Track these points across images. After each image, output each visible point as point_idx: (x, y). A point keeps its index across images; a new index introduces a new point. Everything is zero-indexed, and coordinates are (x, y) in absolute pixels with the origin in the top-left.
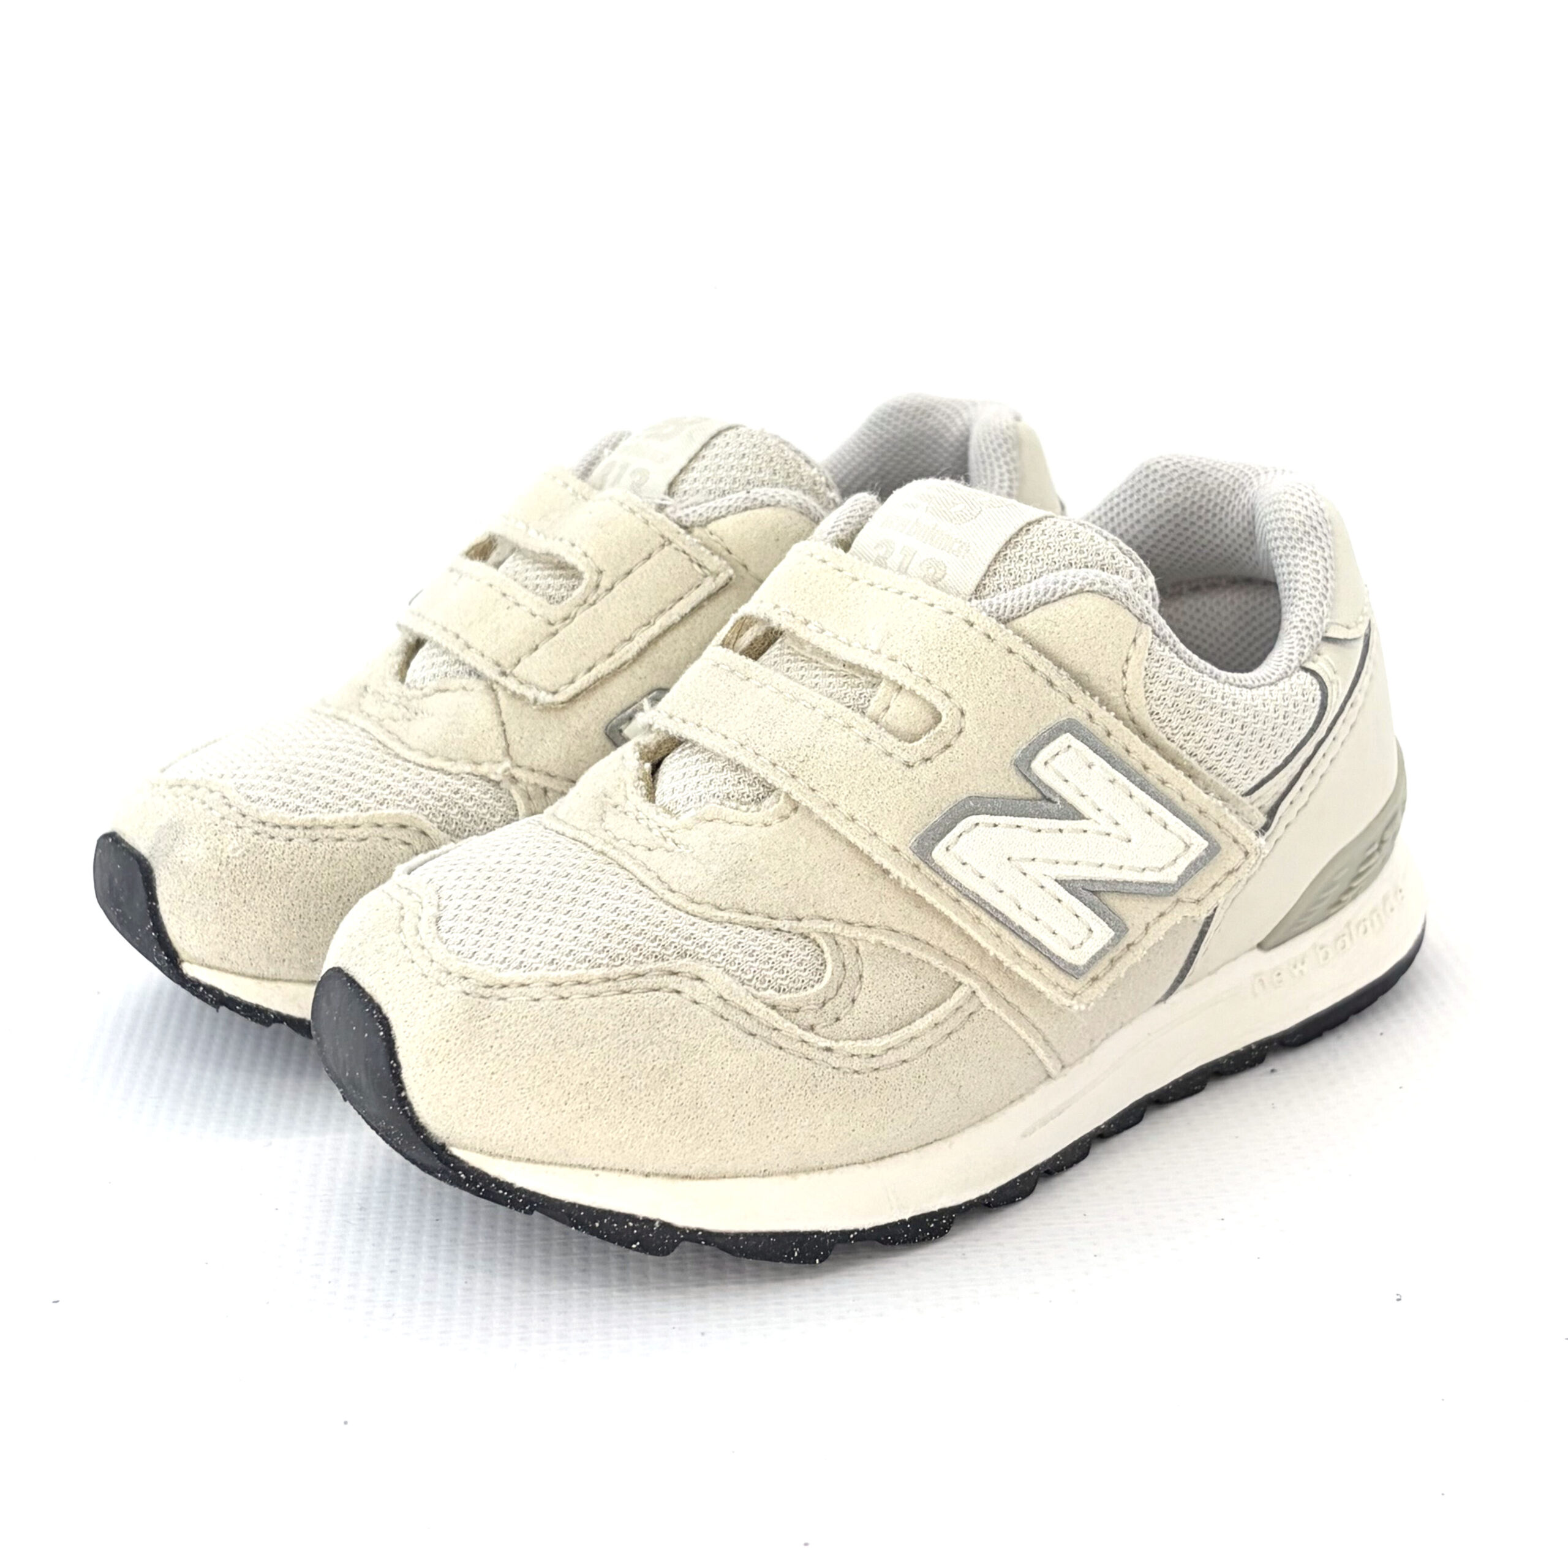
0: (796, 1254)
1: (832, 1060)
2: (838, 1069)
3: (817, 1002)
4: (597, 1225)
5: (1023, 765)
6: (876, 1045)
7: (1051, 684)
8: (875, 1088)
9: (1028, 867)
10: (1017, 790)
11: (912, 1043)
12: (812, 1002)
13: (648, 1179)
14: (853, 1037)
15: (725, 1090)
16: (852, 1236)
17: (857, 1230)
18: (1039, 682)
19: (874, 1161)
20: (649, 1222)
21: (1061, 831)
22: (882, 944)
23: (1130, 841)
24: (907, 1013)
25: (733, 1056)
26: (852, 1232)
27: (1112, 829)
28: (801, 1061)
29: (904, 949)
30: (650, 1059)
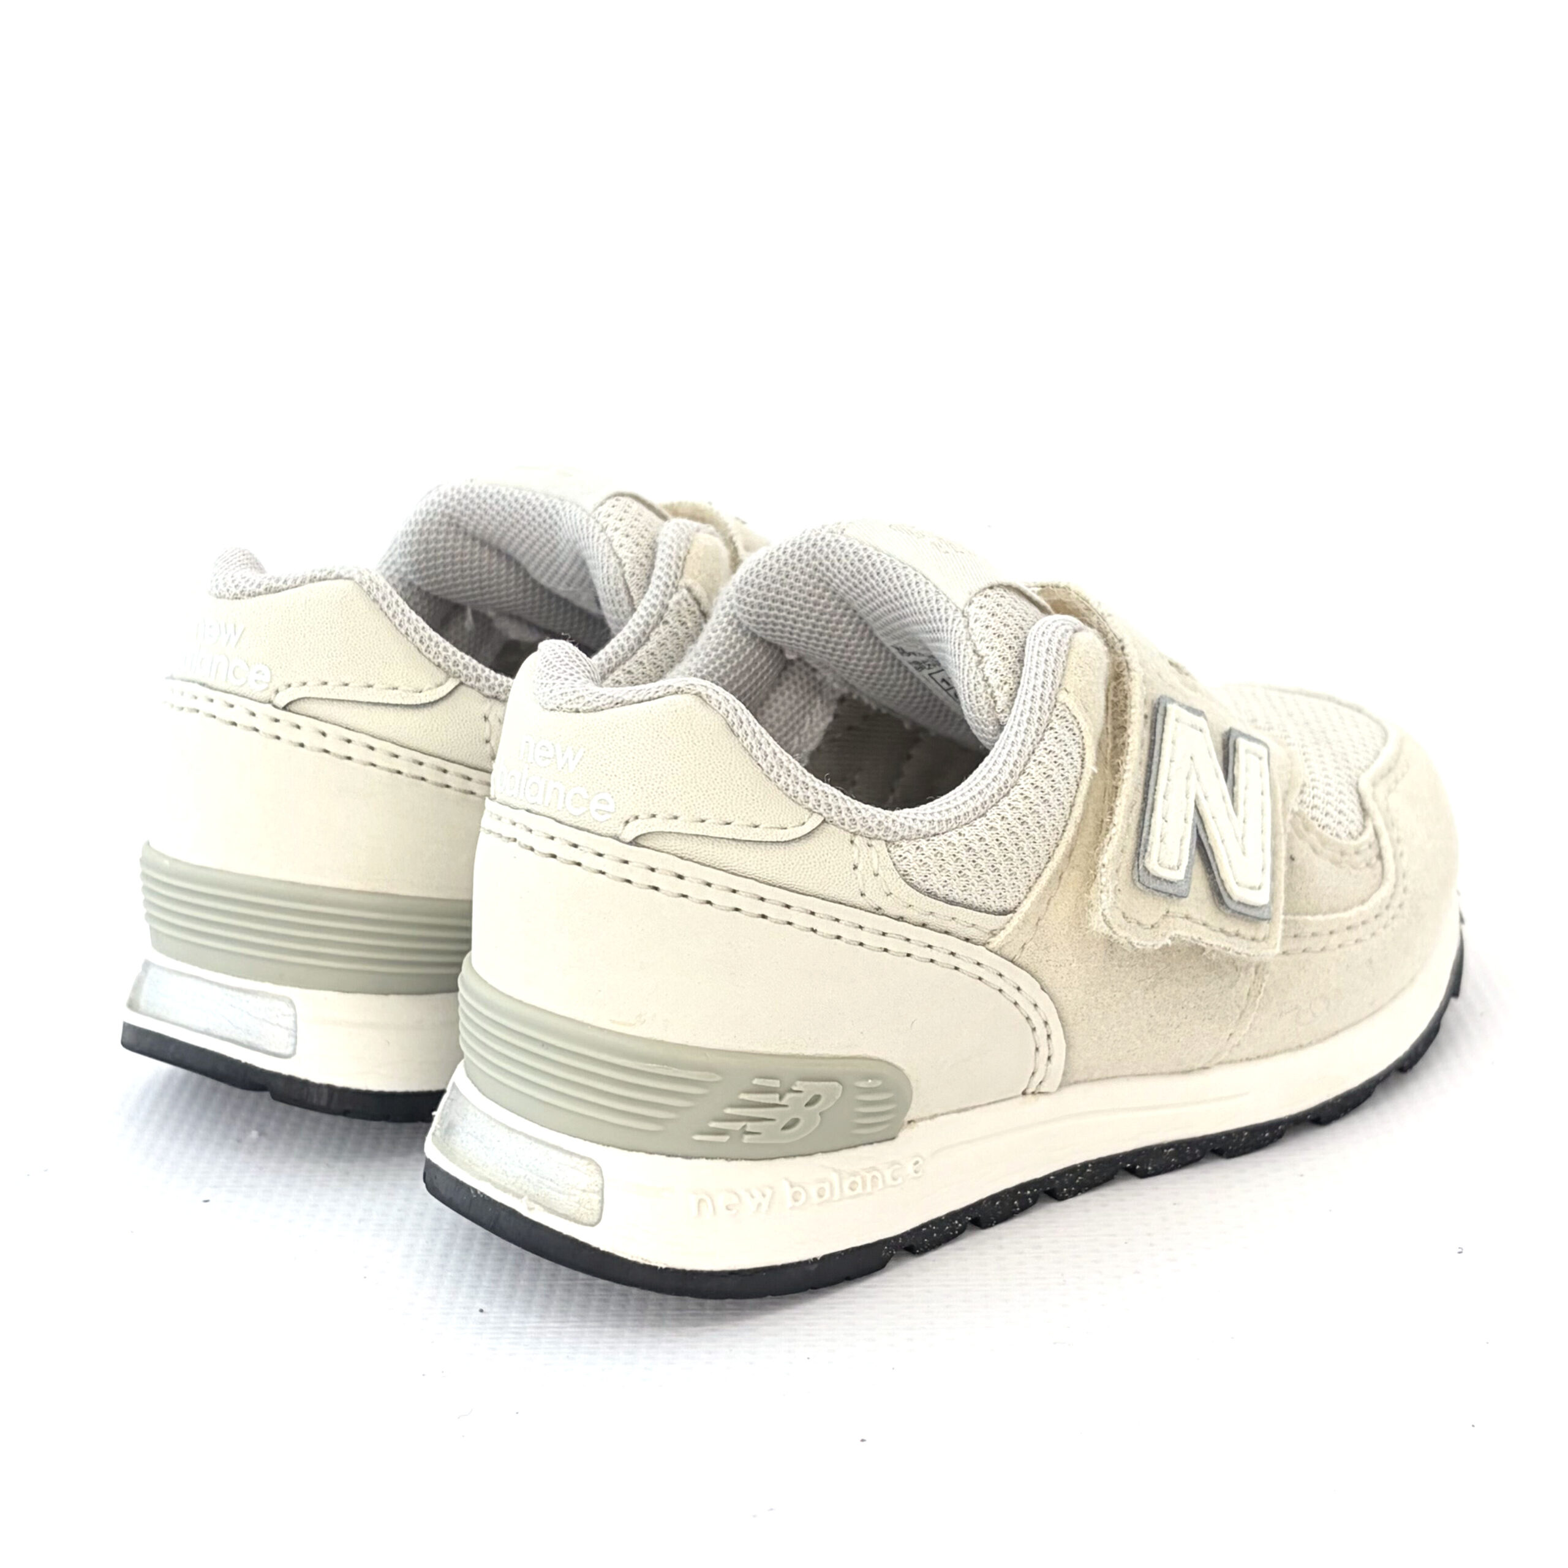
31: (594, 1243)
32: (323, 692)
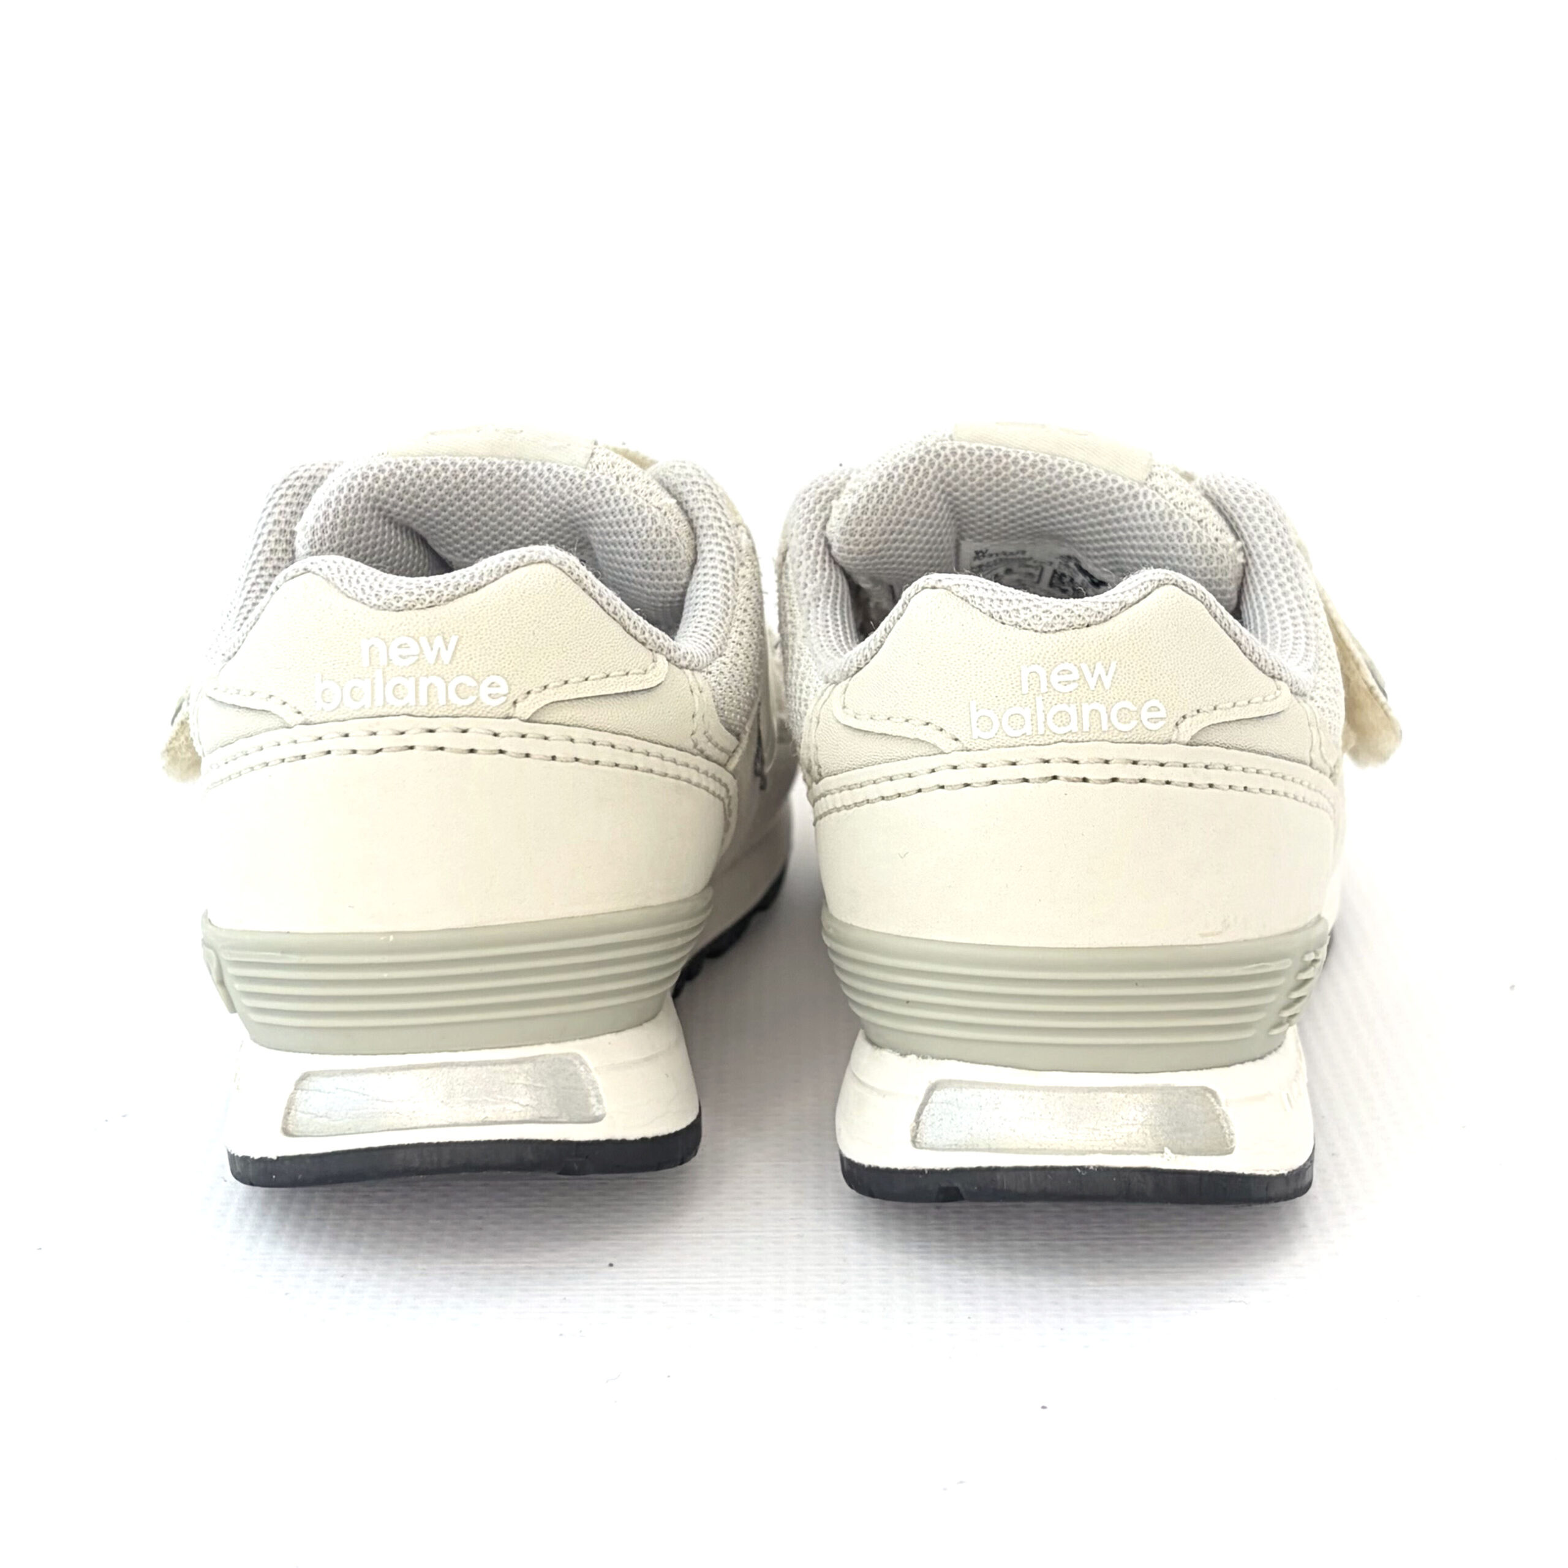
31: (1239, 1170)
32: (568, 693)
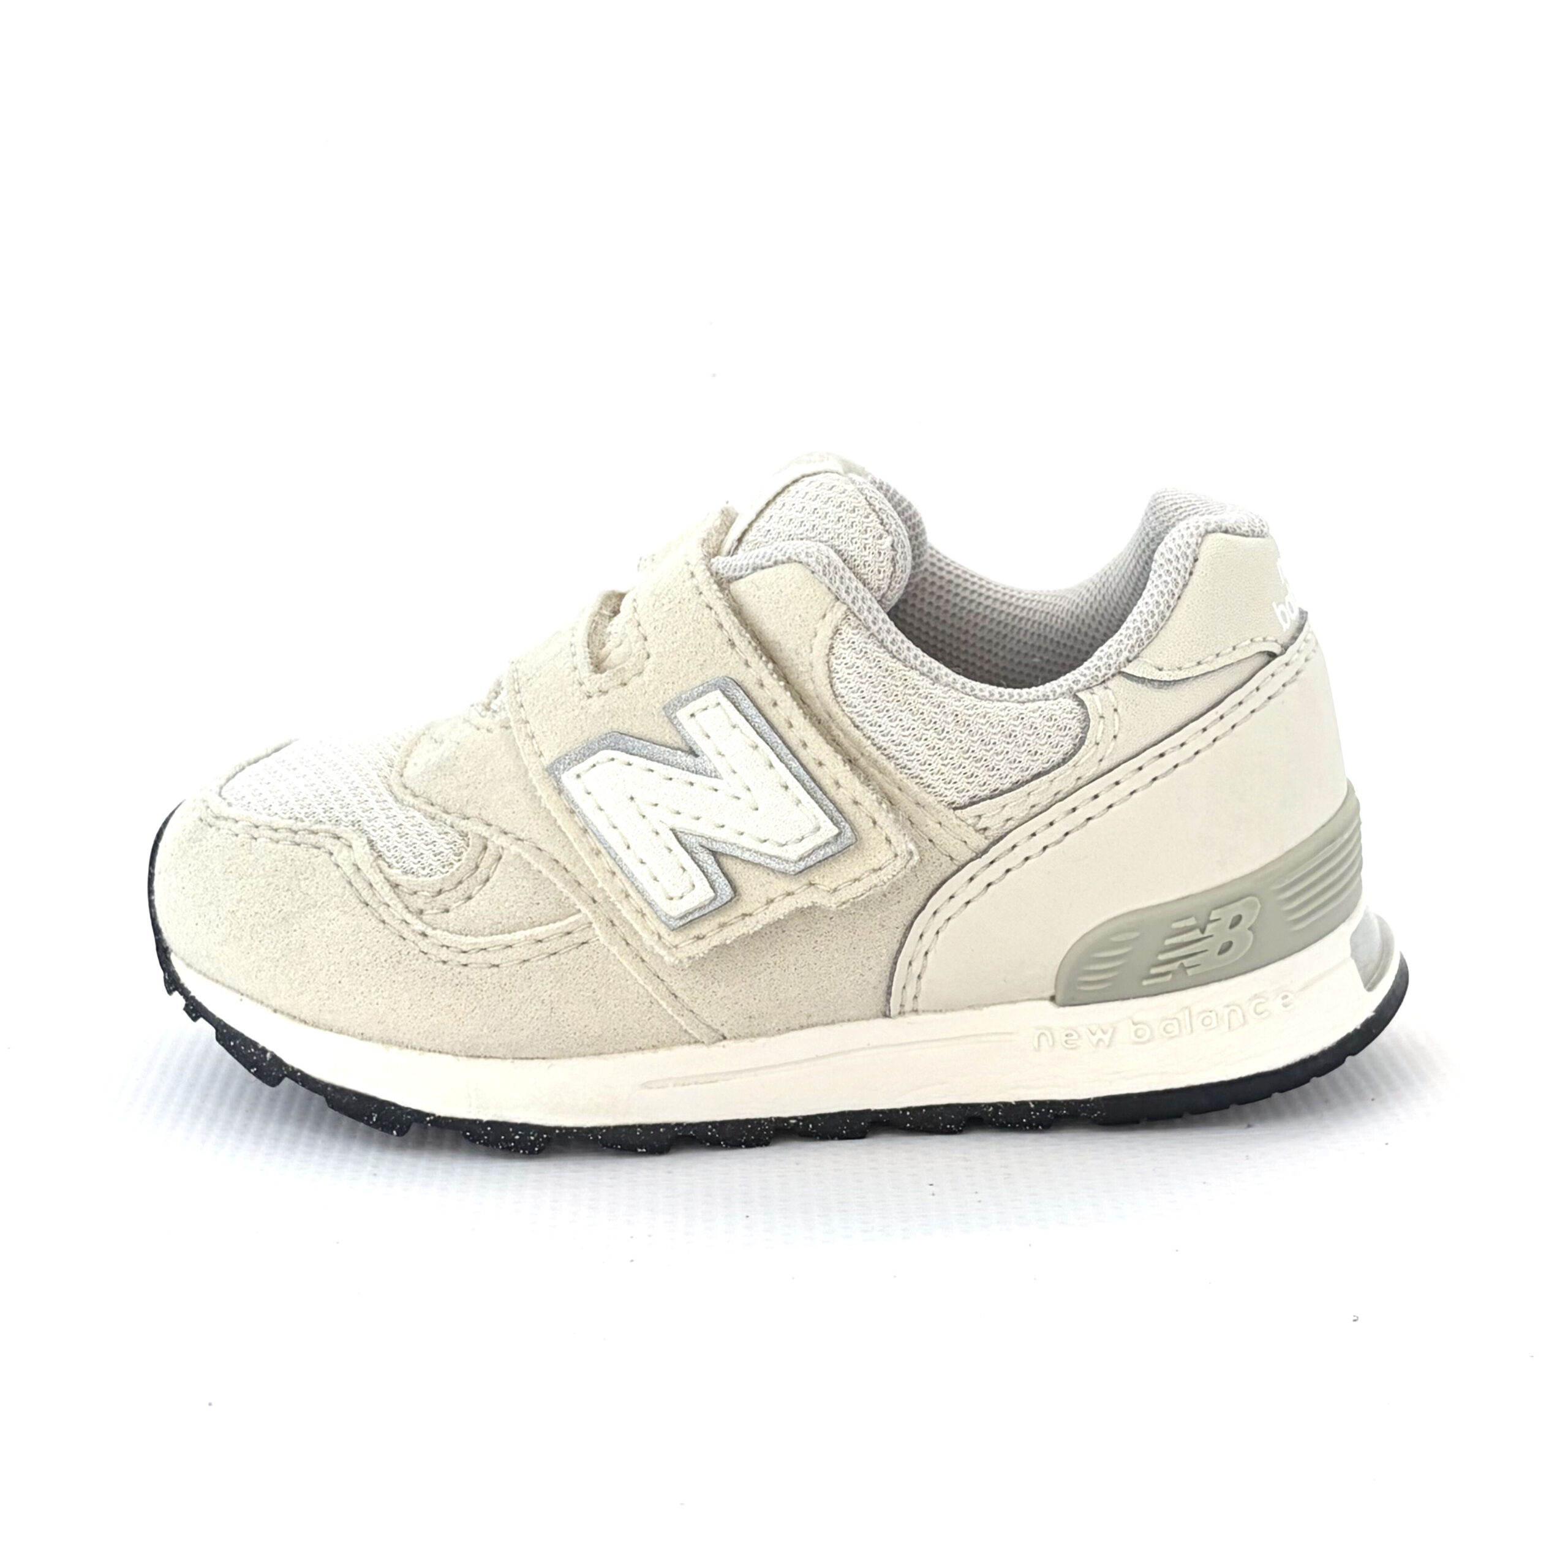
0: (374, 1120)
1: (424, 944)
2: (426, 954)
3: (430, 890)
4: (232, 1044)
5: (669, 711)
6: (467, 942)
7: (733, 645)
8: (456, 981)
9: (649, 811)
10: (667, 738)
11: (506, 950)
12: (426, 889)
13: (274, 1014)
14: (451, 929)
15: (324, 945)
16: (428, 1119)
17: (433, 1115)
18: (719, 638)
19: (467, 1056)
20: (264, 1051)
21: (692, 784)
22: (520, 855)
23: (757, 809)
24: (512, 922)
25: (340, 917)
26: (428, 1115)
27: (743, 794)
28: (393, 938)
29: (536, 866)
30: (281, 903)
